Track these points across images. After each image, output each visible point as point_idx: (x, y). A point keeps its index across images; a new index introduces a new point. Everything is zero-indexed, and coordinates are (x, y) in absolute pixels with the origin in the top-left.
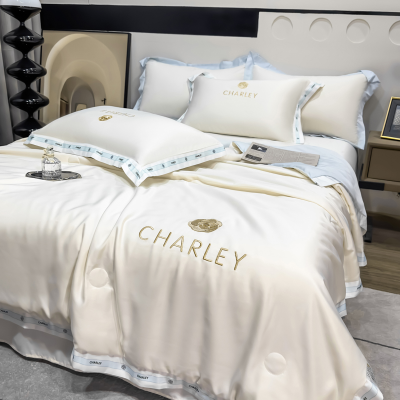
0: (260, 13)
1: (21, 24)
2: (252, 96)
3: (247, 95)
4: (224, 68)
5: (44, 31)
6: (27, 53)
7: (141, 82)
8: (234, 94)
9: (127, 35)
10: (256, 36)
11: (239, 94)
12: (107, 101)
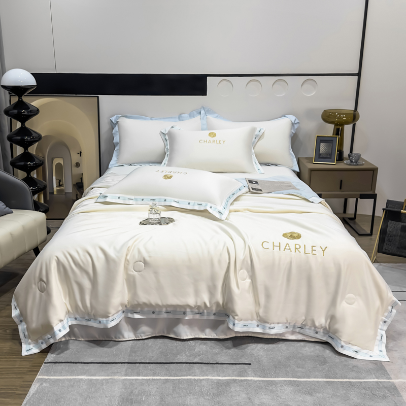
0: (208, 77)
1: (19, 98)
2: (222, 142)
3: (218, 142)
4: (183, 120)
6: (25, 123)
7: (114, 135)
8: (208, 142)
9: (96, 98)
11: (212, 142)
12: (83, 154)
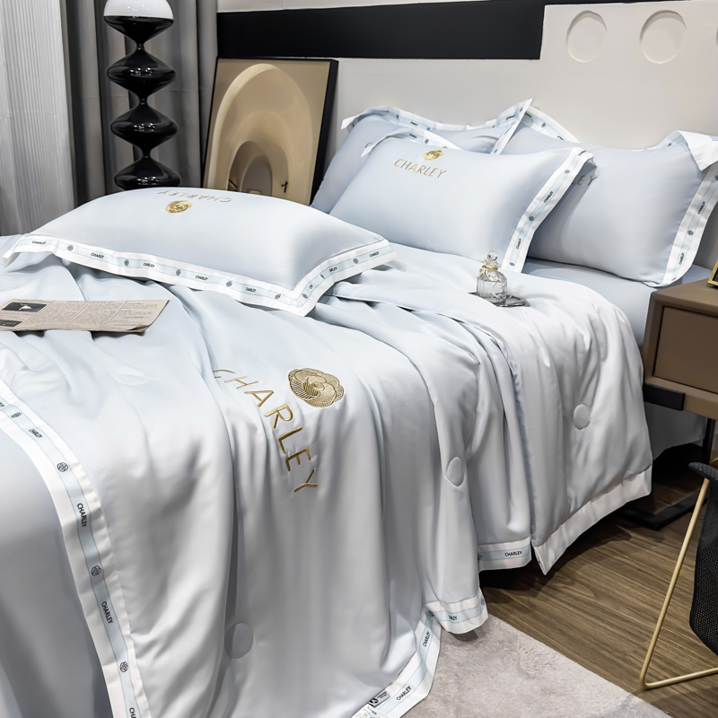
0: (546, 7)
1: (138, 47)
5: (220, 60)
6: (146, 97)
9: (328, 63)
10: (538, 57)
12: (289, 186)
